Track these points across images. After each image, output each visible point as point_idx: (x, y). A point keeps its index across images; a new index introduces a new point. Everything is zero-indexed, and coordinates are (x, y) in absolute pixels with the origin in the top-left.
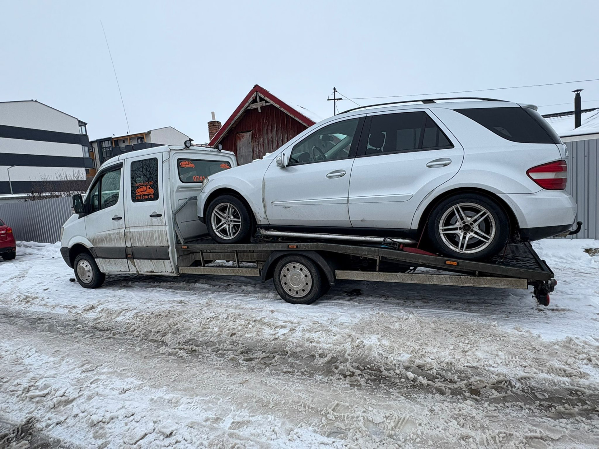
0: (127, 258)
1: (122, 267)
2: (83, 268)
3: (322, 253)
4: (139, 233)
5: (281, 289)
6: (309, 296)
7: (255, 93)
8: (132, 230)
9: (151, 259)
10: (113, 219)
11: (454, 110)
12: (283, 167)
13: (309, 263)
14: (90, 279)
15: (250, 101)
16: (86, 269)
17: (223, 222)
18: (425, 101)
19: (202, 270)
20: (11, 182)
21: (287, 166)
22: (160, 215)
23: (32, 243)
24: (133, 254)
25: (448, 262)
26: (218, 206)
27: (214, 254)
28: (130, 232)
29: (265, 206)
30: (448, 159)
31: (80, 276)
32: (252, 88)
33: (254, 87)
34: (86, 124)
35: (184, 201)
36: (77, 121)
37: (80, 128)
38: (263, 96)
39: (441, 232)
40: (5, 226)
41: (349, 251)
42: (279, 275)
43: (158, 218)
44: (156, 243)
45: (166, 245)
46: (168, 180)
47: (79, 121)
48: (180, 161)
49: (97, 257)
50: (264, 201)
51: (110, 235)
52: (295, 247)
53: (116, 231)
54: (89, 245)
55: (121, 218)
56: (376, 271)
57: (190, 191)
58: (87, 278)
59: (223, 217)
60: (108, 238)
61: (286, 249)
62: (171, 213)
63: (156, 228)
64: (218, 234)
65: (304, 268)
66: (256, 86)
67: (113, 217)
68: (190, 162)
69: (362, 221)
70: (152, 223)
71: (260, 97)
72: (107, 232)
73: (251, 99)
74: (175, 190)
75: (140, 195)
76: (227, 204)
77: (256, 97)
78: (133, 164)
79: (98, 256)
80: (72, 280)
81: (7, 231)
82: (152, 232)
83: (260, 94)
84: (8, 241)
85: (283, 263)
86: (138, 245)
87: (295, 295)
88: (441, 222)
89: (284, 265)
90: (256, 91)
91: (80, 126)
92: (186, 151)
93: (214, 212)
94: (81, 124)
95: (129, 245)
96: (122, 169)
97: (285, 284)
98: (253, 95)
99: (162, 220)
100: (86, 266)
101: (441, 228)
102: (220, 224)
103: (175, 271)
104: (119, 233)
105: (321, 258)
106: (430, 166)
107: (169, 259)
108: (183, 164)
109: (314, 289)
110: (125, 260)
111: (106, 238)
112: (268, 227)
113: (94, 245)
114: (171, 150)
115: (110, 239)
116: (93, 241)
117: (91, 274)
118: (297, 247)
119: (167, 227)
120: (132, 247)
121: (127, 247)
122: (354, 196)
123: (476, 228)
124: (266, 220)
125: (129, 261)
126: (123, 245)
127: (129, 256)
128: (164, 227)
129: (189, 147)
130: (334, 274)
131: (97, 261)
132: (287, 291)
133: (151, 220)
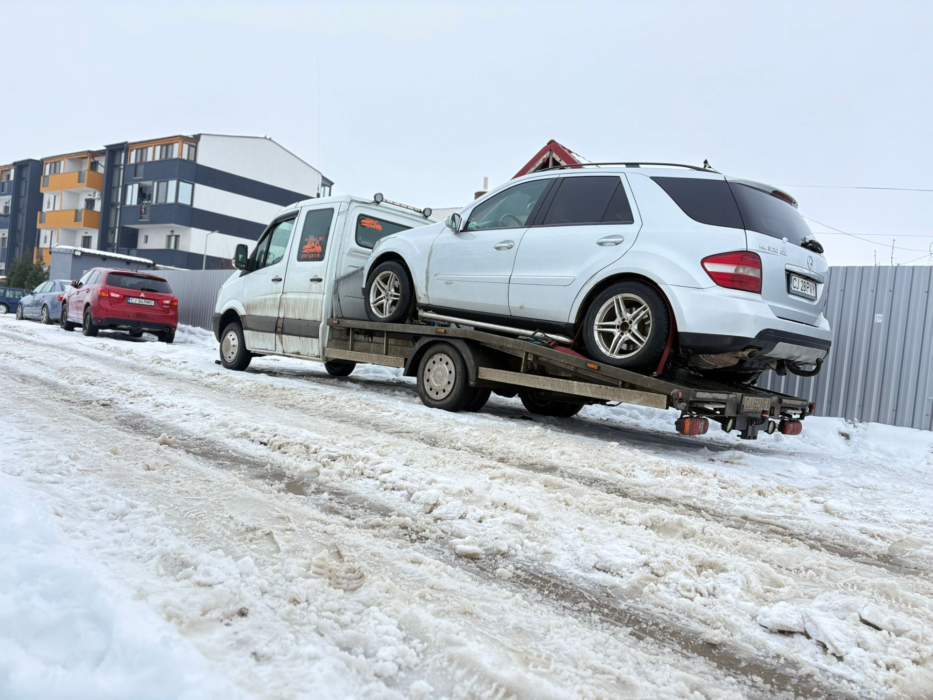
0: (276, 332)
1: (269, 345)
2: (229, 342)
3: (469, 342)
4: (295, 301)
5: (422, 388)
6: (448, 399)
7: (548, 153)
8: (289, 296)
9: (300, 336)
10: (273, 280)
11: (652, 178)
12: (457, 232)
13: (457, 357)
14: (233, 357)
15: (537, 165)
16: (232, 343)
17: (382, 296)
18: (628, 165)
19: (348, 354)
20: (208, 257)
21: (461, 231)
22: (320, 280)
23: (199, 329)
24: (282, 329)
25: (589, 365)
26: (380, 275)
27: (376, 345)
28: (286, 298)
29: (427, 278)
30: (621, 237)
31: (224, 350)
32: (546, 144)
33: (548, 144)
34: (332, 184)
35: (355, 269)
36: (321, 178)
37: (323, 188)
38: (558, 159)
39: (595, 328)
40: (172, 295)
41: (494, 342)
42: (424, 369)
43: (319, 283)
44: (309, 316)
45: (319, 319)
46: (340, 237)
47: (324, 178)
48: (361, 217)
49: (247, 329)
50: (427, 273)
51: (265, 300)
52: (443, 331)
53: (273, 296)
54: (241, 311)
55: (280, 280)
56: (519, 372)
57: (361, 257)
58: (230, 354)
59: (384, 289)
60: (263, 304)
61: (434, 334)
62: (334, 278)
63: (313, 296)
64: (373, 310)
65: (450, 362)
66: (552, 142)
67: (274, 278)
68: (376, 222)
69: (520, 308)
70: (310, 289)
71: (554, 160)
72: (263, 297)
73: (541, 161)
74: (346, 252)
75: (306, 253)
76: (390, 272)
77: (548, 159)
78: (309, 212)
79: (248, 326)
80: (218, 362)
81: (172, 302)
82: (308, 300)
83: (554, 155)
84: (169, 316)
85: (431, 353)
86: (290, 315)
87: (434, 396)
88: (598, 316)
89: (431, 356)
90: (551, 150)
91: (323, 185)
92: (374, 207)
93: (375, 281)
94: (326, 183)
95: (281, 316)
96: (297, 218)
97: (428, 381)
98: (545, 156)
99: (321, 287)
100: (233, 339)
101: (596, 323)
102: (379, 298)
103: (321, 355)
104: (275, 299)
105: (468, 349)
106: (601, 244)
107: (318, 337)
108: (366, 222)
109: (454, 390)
110: (274, 334)
111: (260, 304)
112: (427, 308)
113: (246, 312)
114: (352, 201)
115: (265, 306)
116: (247, 307)
117: (236, 350)
118: (445, 331)
119: (325, 296)
120: (284, 318)
121: (279, 318)
122: (517, 275)
123: (634, 328)
124: (426, 298)
125: (277, 336)
126: (276, 315)
127: (279, 330)
128: (322, 295)
129: (378, 203)
130: (477, 372)
131: (246, 332)
132: (427, 389)
133: (311, 286)
